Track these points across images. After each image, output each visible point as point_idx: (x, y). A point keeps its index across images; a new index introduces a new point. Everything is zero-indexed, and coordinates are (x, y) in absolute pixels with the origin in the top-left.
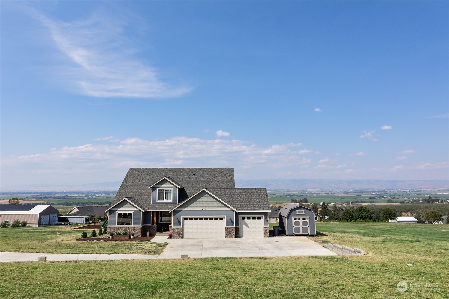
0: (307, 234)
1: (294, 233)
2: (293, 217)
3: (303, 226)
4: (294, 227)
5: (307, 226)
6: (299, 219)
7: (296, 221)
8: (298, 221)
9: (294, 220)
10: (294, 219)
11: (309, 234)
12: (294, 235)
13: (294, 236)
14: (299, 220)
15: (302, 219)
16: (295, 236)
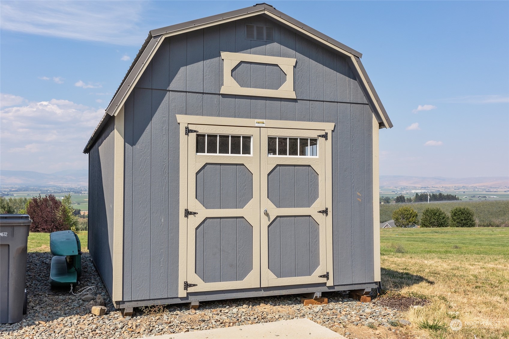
0: (314, 278)
1: (194, 278)
2: (183, 120)
3: (275, 212)
4: (195, 221)
5: (313, 210)
6: (247, 139)
7: (218, 157)
8: (229, 157)
9: (199, 148)
10: (200, 138)
11: (330, 283)
12: (195, 301)
13: (184, 306)
14: (247, 150)
15: (271, 140)
16: (203, 305)
